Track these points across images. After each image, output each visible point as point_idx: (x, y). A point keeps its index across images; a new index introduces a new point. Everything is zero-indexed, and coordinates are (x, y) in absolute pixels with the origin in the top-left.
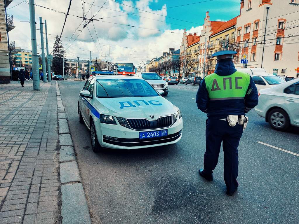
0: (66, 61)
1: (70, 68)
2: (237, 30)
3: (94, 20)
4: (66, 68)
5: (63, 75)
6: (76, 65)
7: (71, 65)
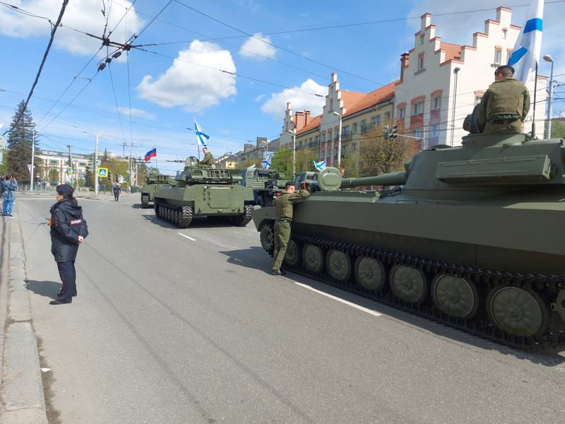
0: (38, 154)
1: (46, 168)
2: (396, 109)
3: (134, 47)
4: (37, 170)
5: (30, 184)
6: (60, 163)
7: (48, 163)
